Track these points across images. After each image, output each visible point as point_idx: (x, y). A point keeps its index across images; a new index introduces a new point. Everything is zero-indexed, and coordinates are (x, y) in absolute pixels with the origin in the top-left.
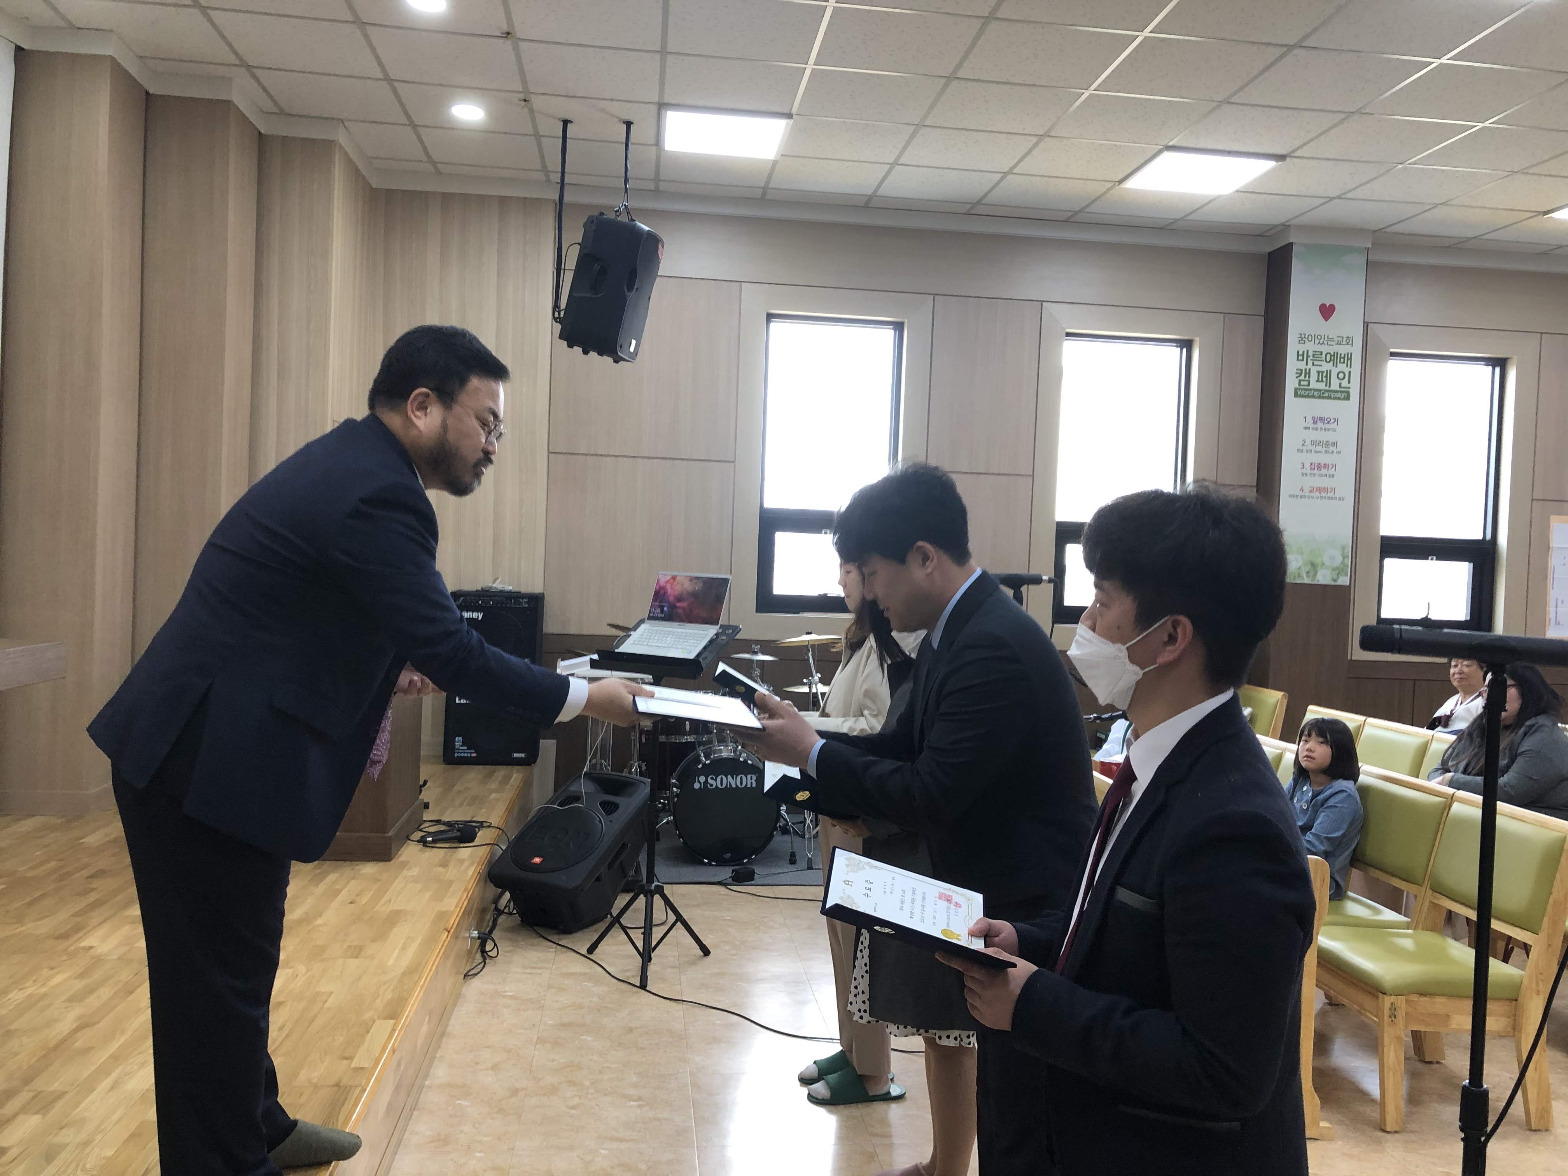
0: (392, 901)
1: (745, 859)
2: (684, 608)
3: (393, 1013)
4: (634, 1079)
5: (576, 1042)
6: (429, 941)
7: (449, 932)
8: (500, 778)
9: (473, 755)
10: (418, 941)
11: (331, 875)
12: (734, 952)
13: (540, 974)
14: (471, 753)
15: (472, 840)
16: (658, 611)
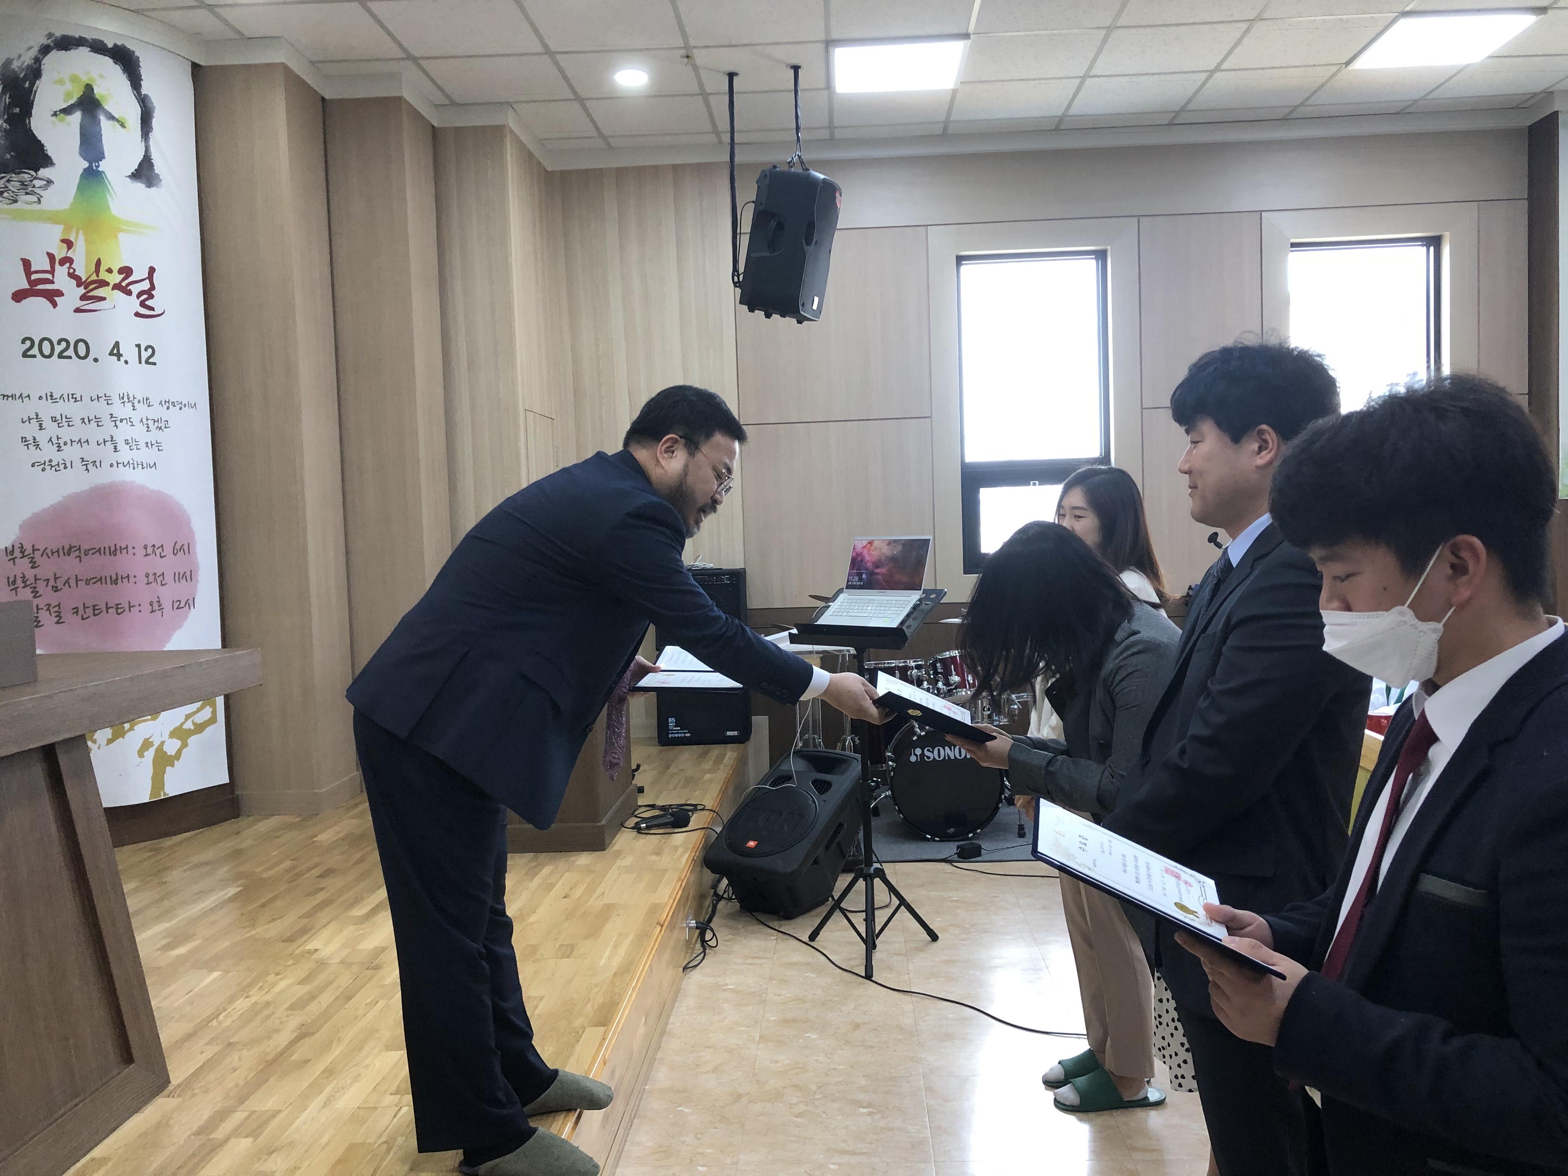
0: (605, 895)
1: (970, 833)
2: (883, 574)
3: (603, 1018)
4: (863, 1082)
5: (801, 1041)
6: (643, 937)
7: (662, 926)
8: (713, 758)
9: (686, 735)
10: (631, 937)
11: (546, 868)
12: (964, 936)
13: (761, 964)
14: (685, 733)
15: (686, 826)
16: (857, 578)
